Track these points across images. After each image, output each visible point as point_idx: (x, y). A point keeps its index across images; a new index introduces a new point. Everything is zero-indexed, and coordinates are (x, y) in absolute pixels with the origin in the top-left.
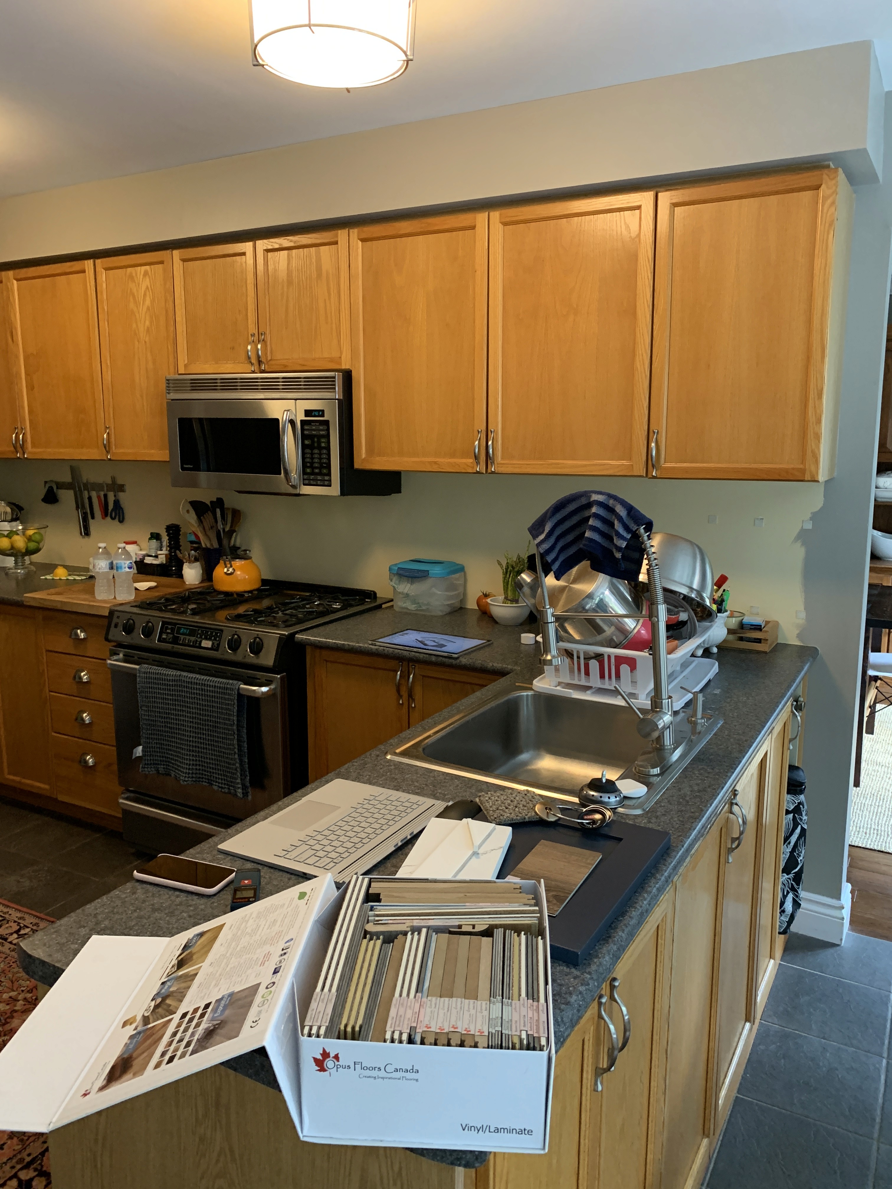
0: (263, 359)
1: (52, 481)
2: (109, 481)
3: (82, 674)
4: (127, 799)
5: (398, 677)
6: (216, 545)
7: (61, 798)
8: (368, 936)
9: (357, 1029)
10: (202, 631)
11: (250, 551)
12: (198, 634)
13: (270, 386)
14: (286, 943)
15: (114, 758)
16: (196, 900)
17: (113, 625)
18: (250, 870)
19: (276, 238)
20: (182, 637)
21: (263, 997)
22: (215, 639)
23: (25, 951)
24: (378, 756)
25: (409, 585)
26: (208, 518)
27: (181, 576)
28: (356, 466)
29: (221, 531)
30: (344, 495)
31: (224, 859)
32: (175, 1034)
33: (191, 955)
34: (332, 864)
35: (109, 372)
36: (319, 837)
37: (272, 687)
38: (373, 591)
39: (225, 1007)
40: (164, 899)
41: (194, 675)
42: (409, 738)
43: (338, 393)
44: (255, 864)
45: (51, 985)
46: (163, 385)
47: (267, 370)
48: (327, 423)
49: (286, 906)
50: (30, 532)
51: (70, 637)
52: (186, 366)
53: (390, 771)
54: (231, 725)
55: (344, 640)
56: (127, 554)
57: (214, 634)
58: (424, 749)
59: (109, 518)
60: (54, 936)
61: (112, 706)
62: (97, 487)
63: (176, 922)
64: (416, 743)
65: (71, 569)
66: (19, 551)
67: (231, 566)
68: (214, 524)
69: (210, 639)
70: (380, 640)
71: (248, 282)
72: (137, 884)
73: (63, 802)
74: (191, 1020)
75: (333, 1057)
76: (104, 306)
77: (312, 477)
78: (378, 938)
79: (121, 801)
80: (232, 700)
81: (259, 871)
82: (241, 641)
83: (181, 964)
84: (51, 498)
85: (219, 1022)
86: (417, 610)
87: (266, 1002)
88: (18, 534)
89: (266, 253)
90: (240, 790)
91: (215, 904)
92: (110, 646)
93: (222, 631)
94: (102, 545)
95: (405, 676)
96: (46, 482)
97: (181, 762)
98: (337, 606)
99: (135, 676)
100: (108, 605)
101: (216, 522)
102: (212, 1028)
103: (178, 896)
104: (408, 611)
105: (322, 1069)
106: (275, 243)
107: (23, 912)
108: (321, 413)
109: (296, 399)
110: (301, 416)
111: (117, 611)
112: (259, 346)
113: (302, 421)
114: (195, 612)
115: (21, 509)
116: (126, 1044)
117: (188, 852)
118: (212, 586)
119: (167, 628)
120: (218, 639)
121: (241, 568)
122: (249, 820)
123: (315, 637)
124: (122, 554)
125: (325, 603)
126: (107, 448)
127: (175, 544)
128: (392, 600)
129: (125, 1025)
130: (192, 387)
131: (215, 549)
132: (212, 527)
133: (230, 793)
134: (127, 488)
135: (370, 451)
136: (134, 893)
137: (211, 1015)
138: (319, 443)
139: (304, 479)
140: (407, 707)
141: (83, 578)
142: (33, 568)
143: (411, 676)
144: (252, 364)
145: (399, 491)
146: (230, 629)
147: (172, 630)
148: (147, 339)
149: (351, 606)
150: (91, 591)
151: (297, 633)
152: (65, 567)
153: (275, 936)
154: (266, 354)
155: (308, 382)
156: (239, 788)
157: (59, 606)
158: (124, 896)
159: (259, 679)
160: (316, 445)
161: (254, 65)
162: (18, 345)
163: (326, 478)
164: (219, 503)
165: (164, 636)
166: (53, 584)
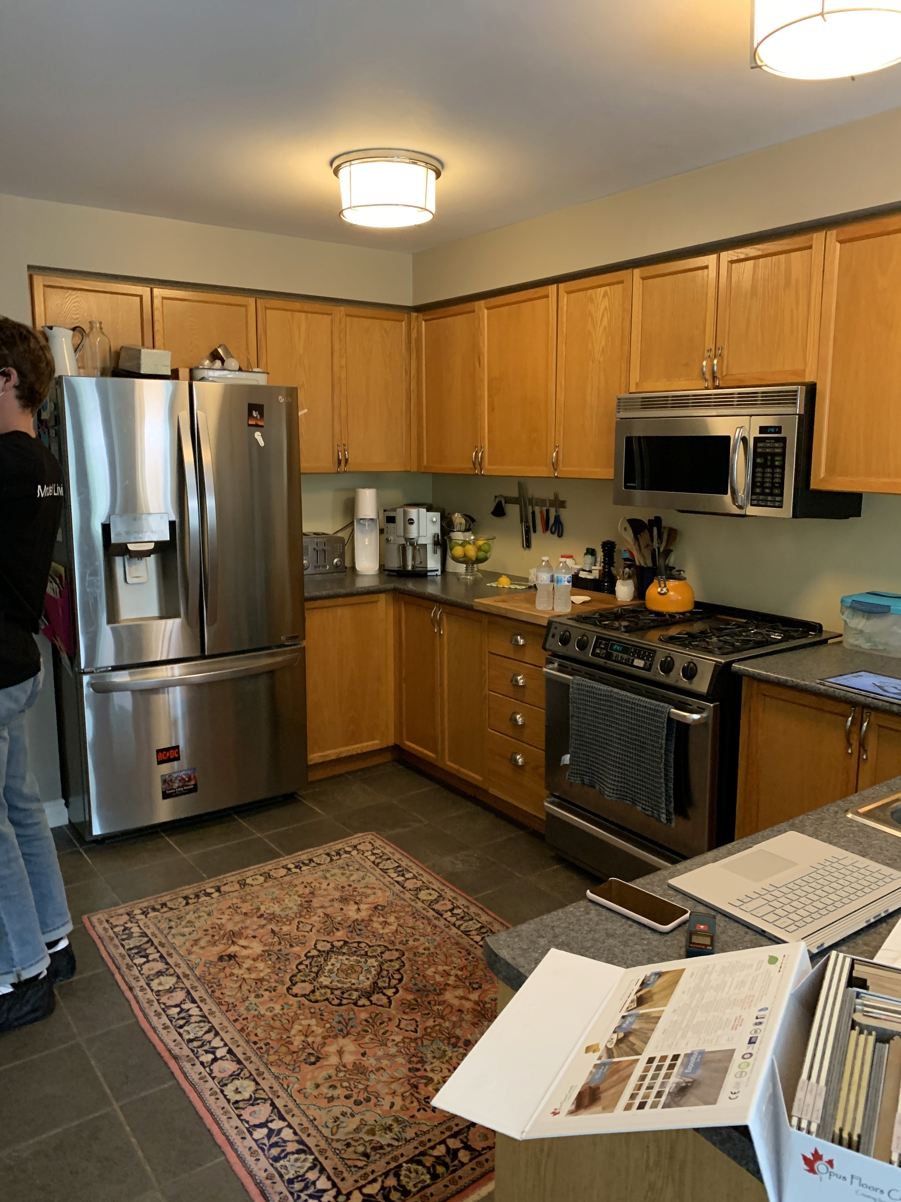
0: (718, 375)
1: (501, 496)
2: (552, 498)
3: (519, 678)
4: (552, 803)
5: (849, 723)
6: (650, 564)
7: (492, 791)
8: (857, 1028)
9: (855, 1138)
10: (635, 650)
11: (684, 571)
12: (632, 652)
13: (724, 402)
14: (760, 1010)
15: (542, 761)
16: (649, 935)
17: (551, 635)
18: (705, 915)
19: (742, 247)
20: (615, 653)
21: (739, 1066)
22: (648, 659)
23: (491, 949)
24: (837, 812)
25: (865, 620)
26: (645, 537)
27: (613, 592)
28: (813, 486)
29: (657, 550)
30: (796, 518)
31: (676, 896)
32: (643, 1078)
33: (650, 995)
34: (793, 927)
35: (563, 394)
36: (776, 893)
37: (704, 715)
38: (819, 624)
39: (697, 1066)
40: (618, 926)
41: (625, 693)
42: (873, 798)
43: (799, 408)
44: (708, 909)
45: (517, 990)
46: (615, 403)
47: (721, 385)
48: (784, 440)
49: (754, 968)
50: (480, 543)
51: (511, 642)
52: (637, 384)
53: (853, 832)
54: (658, 748)
55: (787, 675)
56: (566, 566)
57: (648, 654)
58: (892, 813)
59: (549, 532)
60: (516, 940)
61: (544, 711)
62: (542, 502)
63: (630, 953)
64: (883, 805)
65: (513, 579)
66: (470, 559)
67: (665, 586)
68: (650, 542)
69: (642, 659)
70: (831, 680)
71: (709, 295)
72: (590, 904)
73: (493, 795)
74: (659, 1068)
75: (827, 1162)
76: (564, 329)
77: (761, 497)
78: (870, 1034)
79: (546, 804)
80: (662, 723)
81: (714, 917)
82: (674, 664)
83: (641, 1001)
84: (499, 511)
85: (691, 1080)
86: (871, 649)
87: (744, 1074)
88: (470, 544)
89: (730, 264)
90: (664, 816)
91: (669, 943)
92: (547, 654)
93: (655, 651)
94: (545, 558)
95: (857, 723)
96: (496, 497)
97: (606, 777)
98: (777, 636)
99: (569, 686)
100: (548, 616)
101: (652, 540)
102: (684, 1084)
103: (631, 926)
104: (860, 650)
105: (812, 1170)
106: (741, 253)
107: (456, 892)
108: (778, 429)
109: (751, 416)
110: (756, 433)
111: (556, 622)
112: (715, 362)
113: (755, 438)
114: (628, 630)
115: (473, 520)
116: (591, 1072)
117: (637, 880)
118: (644, 604)
119: (601, 643)
120: (650, 659)
121: (675, 589)
122: (697, 859)
123: (754, 668)
124: (563, 568)
125: (764, 631)
126: (555, 466)
127: (609, 560)
128: (841, 635)
129: (588, 1050)
130: (642, 405)
131: (649, 568)
132: (647, 546)
133: (653, 816)
134: (568, 504)
135: (831, 470)
136: (588, 913)
137: (681, 1070)
138: (773, 461)
139: (751, 500)
140: (857, 758)
141: (524, 587)
142: (480, 575)
143: (865, 724)
144: (706, 380)
145: (858, 515)
146: (663, 651)
147: (606, 645)
148: (601, 359)
149: (794, 638)
150: (532, 601)
151: (733, 662)
152: (508, 576)
153: (745, 999)
154: (722, 369)
155: (766, 397)
156: (663, 813)
157: (503, 613)
158: (578, 914)
159: (691, 705)
160: (769, 463)
161: (752, 68)
162: (484, 370)
163: (778, 499)
164: (657, 521)
165: (598, 651)
166: (497, 592)
